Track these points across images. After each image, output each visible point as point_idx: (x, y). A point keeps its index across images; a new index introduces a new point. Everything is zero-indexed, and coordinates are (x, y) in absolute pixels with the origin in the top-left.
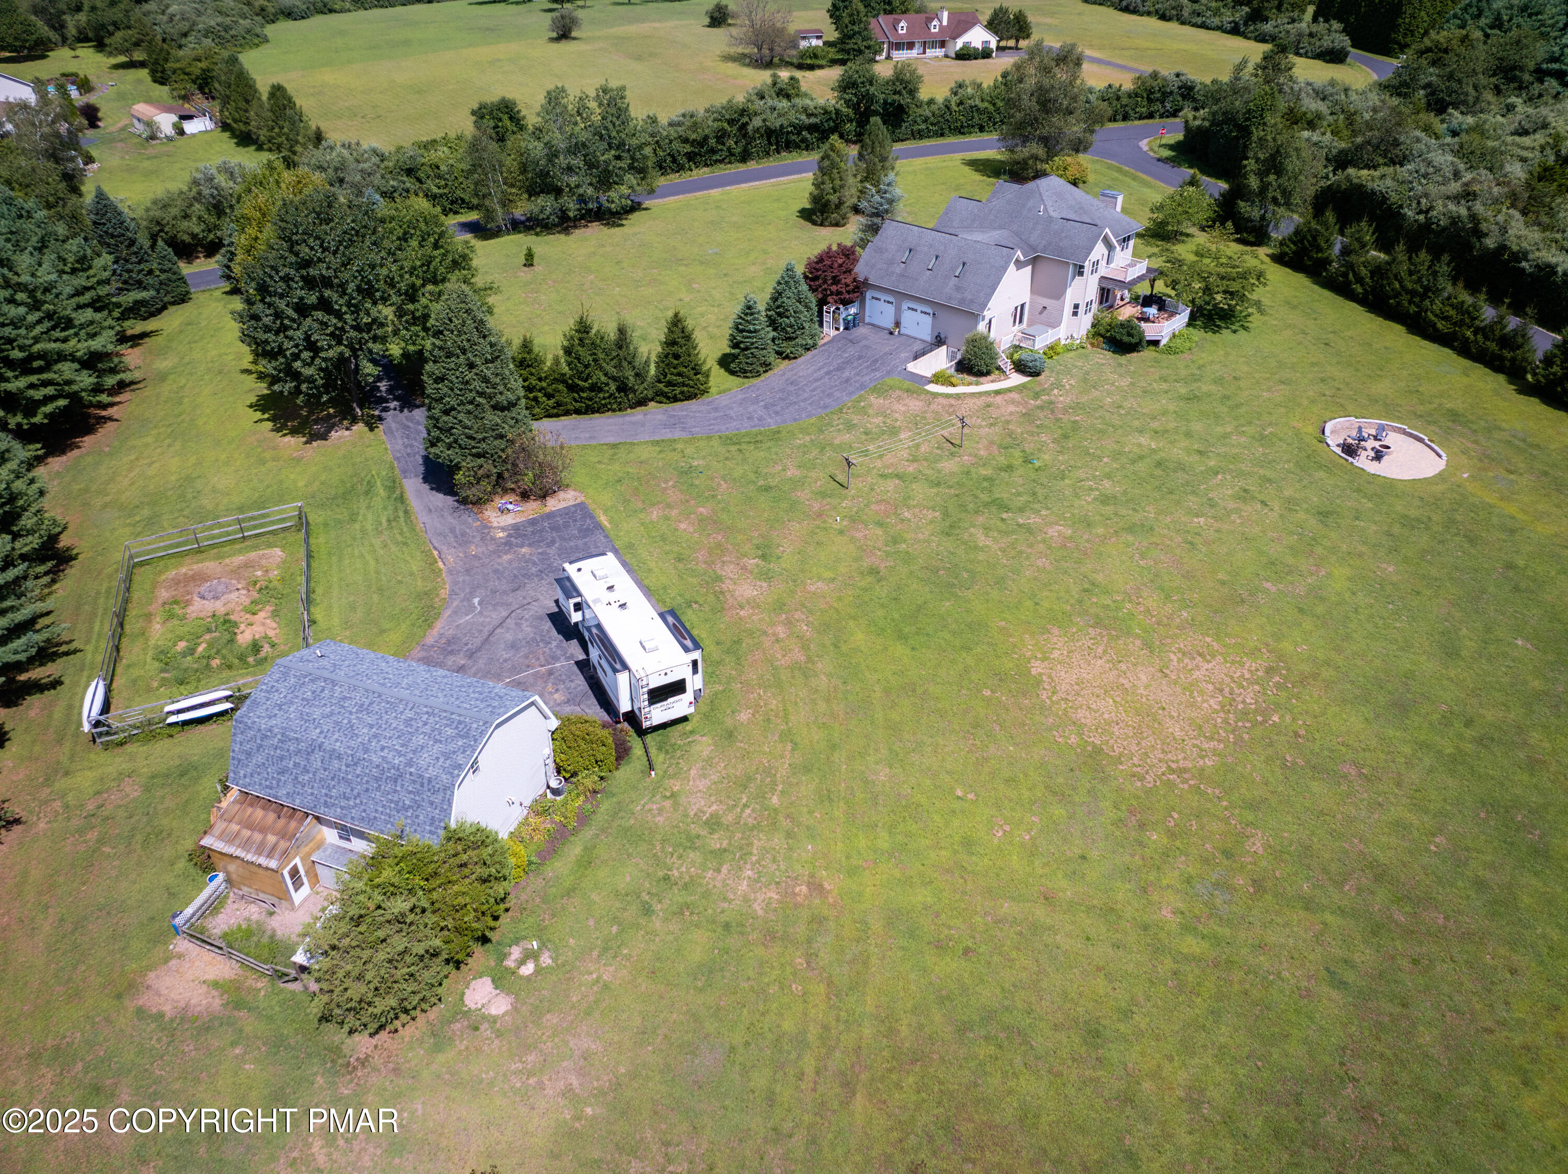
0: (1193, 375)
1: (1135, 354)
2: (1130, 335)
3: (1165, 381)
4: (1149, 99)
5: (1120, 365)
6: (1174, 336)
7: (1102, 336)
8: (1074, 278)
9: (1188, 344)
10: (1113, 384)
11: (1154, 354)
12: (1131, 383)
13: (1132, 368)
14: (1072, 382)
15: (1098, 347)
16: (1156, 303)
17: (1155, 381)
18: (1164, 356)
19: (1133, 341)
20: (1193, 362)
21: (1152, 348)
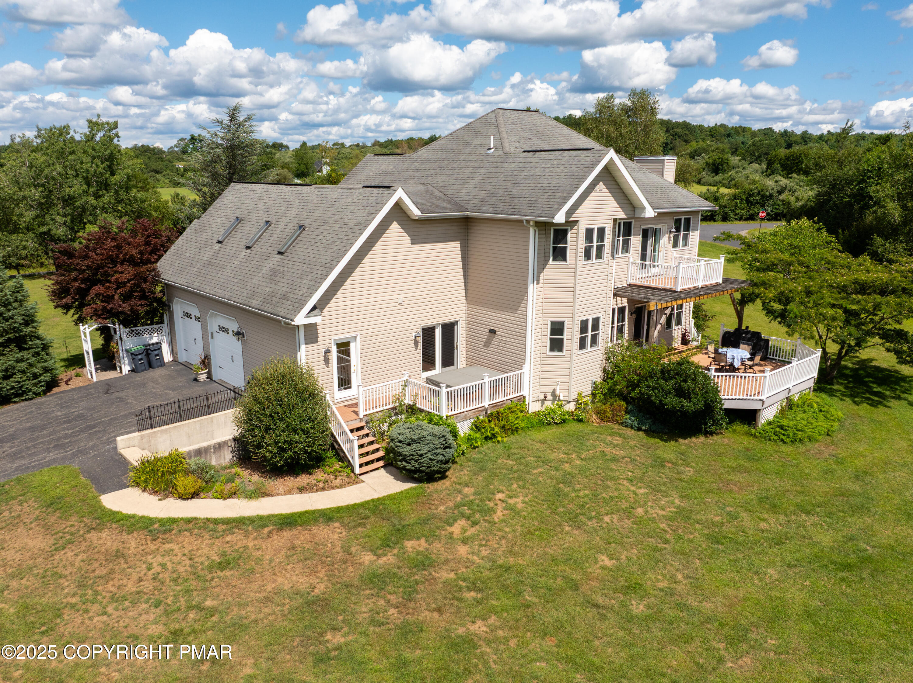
0: (845, 494)
1: (699, 440)
2: (681, 393)
3: (775, 508)
4: (747, 201)
5: (661, 463)
6: (790, 404)
7: (624, 398)
8: (542, 265)
9: (822, 424)
10: (628, 513)
11: (746, 442)
12: (681, 511)
13: (689, 472)
14: (518, 502)
15: (612, 420)
16: (747, 341)
17: (746, 506)
18: (770, 447)
19: (688, 406)
20: (840, 462)
21: (739, 427)
